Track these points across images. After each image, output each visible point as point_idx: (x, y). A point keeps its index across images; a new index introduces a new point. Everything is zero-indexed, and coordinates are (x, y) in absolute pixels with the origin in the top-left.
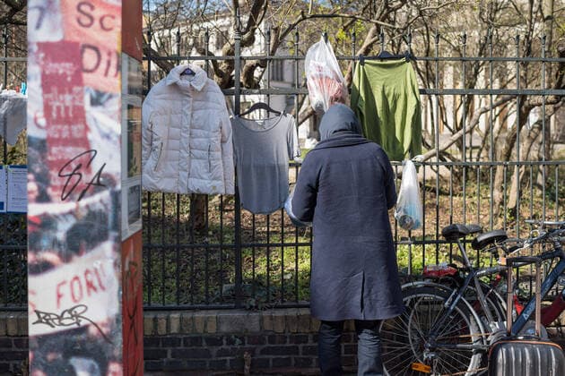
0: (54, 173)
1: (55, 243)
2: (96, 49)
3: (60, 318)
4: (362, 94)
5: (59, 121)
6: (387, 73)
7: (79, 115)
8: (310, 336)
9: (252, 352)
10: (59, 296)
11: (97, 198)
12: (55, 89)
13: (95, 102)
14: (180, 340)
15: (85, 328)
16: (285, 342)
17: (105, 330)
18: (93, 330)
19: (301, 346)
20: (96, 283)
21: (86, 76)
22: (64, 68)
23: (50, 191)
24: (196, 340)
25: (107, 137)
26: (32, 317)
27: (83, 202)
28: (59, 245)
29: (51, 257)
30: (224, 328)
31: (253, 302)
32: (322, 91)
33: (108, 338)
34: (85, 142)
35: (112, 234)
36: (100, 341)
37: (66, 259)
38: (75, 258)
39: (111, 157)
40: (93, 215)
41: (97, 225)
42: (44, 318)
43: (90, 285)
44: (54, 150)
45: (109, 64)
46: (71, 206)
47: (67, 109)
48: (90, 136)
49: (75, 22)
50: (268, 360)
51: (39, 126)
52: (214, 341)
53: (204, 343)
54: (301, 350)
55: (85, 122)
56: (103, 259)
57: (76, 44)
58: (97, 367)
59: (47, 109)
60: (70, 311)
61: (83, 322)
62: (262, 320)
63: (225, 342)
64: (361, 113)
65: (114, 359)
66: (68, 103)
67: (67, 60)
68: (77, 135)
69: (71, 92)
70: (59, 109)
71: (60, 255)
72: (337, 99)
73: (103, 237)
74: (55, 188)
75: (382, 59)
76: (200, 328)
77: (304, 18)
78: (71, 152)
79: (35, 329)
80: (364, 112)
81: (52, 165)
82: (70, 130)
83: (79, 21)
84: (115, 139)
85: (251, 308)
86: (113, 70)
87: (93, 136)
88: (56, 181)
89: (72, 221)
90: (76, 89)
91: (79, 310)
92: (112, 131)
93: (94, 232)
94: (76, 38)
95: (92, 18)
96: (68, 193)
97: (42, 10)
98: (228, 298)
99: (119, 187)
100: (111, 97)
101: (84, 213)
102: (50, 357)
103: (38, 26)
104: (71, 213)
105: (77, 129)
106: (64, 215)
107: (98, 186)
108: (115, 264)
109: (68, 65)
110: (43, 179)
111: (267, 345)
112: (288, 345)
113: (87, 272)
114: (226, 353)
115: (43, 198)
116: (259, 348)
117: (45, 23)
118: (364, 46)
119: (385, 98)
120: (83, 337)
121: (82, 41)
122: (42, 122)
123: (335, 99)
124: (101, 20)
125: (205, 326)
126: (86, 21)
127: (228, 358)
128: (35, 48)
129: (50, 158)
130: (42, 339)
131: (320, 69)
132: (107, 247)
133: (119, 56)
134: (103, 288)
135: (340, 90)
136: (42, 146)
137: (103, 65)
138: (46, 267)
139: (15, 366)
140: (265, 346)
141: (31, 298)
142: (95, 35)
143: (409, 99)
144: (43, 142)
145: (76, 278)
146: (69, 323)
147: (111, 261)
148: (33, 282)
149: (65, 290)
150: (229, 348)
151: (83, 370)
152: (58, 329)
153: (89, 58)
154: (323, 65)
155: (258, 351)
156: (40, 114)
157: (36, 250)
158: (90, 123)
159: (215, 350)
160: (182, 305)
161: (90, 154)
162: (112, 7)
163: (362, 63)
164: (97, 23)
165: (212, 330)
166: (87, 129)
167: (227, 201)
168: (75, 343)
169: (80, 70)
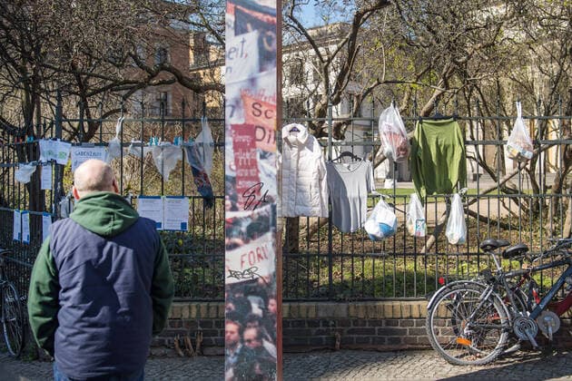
0: (240, 195)
1: (241, 233)
2: (263, 128)
3: (243, 274)
4: (421, 145)
5: (242, 167)
6: (440, 130)
7: (254, 164)
8: (384, 322)
9: (341, 332)
10: (242, 262)
11: (264, 208)
12: (240, 150)
13: (263, 157)
14: (289, 322)
15: (257, 279)
16: (365, 325)
17: (267, 281)
18: (261, 281)
19: (377, 328)
20: (262, 255)
21: (257, 143)
22: (246, 138)
23: (238, 205)
24: (300, 323)
25: (269, 176)
26: (227, 274)
27: (256, 211)
28: (243, 234)
29: (238, 241)
30: (321, 314)
31: (342, 296)
32: (391, 143)
33: (269, 285)
34: (257, 179)
35: (272, 228)
36: (265, 286)
37: (247, 242)
38: (251, 241)
39: (271, 186)
40: (261, 218)
41: (263, 223)
42: (234, 274)
43: (259, 256)
44: (240, 183)
45: (270, 136)
46: (249, 213)
47: (247, 160)
48: (260, 175)
49: (251, 114)
50: (353, 338)
51: (232, 170)
52: (313, 323)
53: (306, 325)
54: (377, 332)
55: (257, 167)
56: (267, 242)
57: (252, 125)
58: (262, 301)
59: (237, 161)
60: (248, 270)
61: (255, 277)
62: (348, 308)
63: (321, 324)
64: (420, 160)
65: (272, 297)
66: (248, 157)
67: (247, 134)
68: (252, 174)
69: (249, 151)
70: (243, 160)
71: (243, 239)
72: (401, 149)
73: (267, 230)
74: (240, 204)
75: (436, 120)
76: (303, 314)
77: (379, 83)
78: (249, 184)
79: (229, 280)
80: (421, 158)
81: (239, 191)
82: (249, 173)
83: (253, 113)
84: (273, 177)
85: (341, 301)
86: (272, 140)
87: (262, 176)
88: (241, 199)
89: (250, 221)
90: (252, 150)
91: (253, 270)
92: (271, 172)
93: (262, 227)
94: (251, 122)
95: (260, 112)
96: (248, 206)
97: (233, 107)
98: (323, 295)
99: (275, 203)
100: (271, 154)
101: (257, 216)
102: (237, 296)
103: (231, 116)
104: (249, 217)
105: (252, 172)
106: (245, 218)
107: (264, 202)
108: (273, 245)
109: (248, 137)
110: (234, 199)
111: (352, 327)
112: (367, 327)
113: (258, 249)
114: (322, 333)
115: (234, 209)
116: (346, 329)
117: (235, 114)
118: (434, 96)
119: (438, 147)
120: (255, 284)
121: (255, 124)
122: (234, 167)
123: (400, 149)
124: (266, 113)
125: (308, 312)
126: (257, 113)
127: (324, 336)
128: (230, 128)
129: (238, 187)
130: (233, 286)
131: (390, 127)
132: (269, 235)
133: (275, 132)
134: (266, 258)
135: (404, 143)
136: (234, 180)
137: (267, 137)
138: (235, 246)
139: (169, 341)
140: (350, 328)
141: (227, 263)
142: (262, 120)
143: (456, 148)
144: (234, 178)
145: (252, 252)
146: (248, 277)
147: (271, 243)
148: (228, 254)
149: (246, 259)
150: (325, 329)
151: (256, 303)
152: (242, 280)
153: (259, 133)
154: (392, 124)
155: (345, 331)
156: (232, 163)
157: (230, 237)
158: (260, 168)
159: (314, 331)
160: (289, 298)
161: (260, 185)
162: (272, 105)
163: (421, 122)
164: (263, 115)
165: (312, 315)
166: (258, 171)
167: (313, 233)
168: (251, 288)
169: (254, 140)
